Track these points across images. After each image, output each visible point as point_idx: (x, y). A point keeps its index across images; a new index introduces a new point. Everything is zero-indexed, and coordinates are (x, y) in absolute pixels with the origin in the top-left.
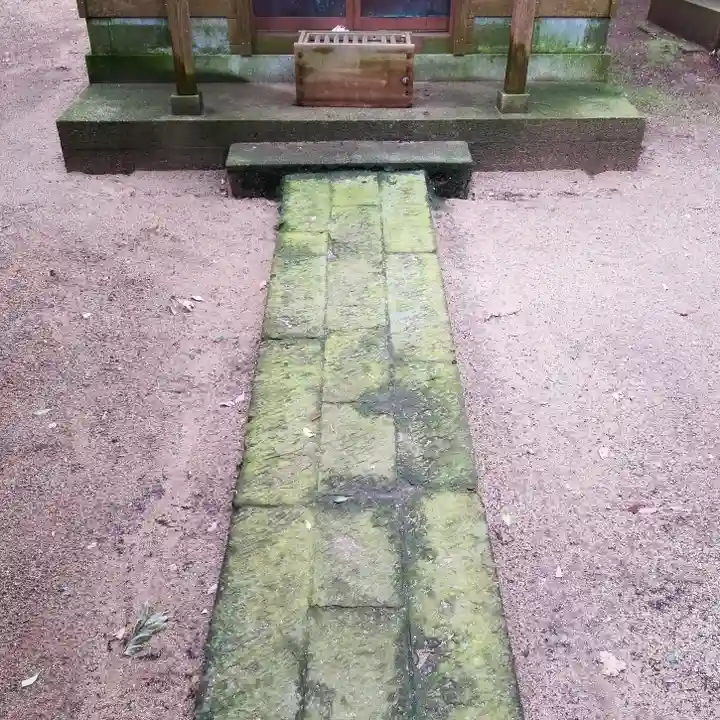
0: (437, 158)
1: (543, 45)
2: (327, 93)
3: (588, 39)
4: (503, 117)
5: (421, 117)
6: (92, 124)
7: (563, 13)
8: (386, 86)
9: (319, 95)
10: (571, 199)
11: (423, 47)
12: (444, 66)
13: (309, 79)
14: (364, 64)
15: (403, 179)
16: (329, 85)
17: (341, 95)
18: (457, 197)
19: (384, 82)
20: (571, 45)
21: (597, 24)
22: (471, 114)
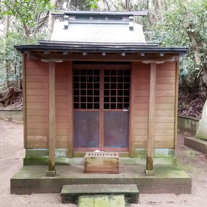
0: (128, 191)
1: (156, 156)
2: (93, 170)
3: (169, 154)
4: (147, 177)
5: (122, 177)
6: (21, 180)
7: (161, 147)
8: (111, 167)
9: (91, 170)
10: (172, 204)
11: (121, 155)
12: (128, 161)
13: (88, 166)
14: (104, 162)
15: (117, 197)
16: (94, 167)
17: (98, 170)
18: (135, 203)
19: (110, 167)
20: (165, 155)
21: (171, 150)
22: (137, 176)
